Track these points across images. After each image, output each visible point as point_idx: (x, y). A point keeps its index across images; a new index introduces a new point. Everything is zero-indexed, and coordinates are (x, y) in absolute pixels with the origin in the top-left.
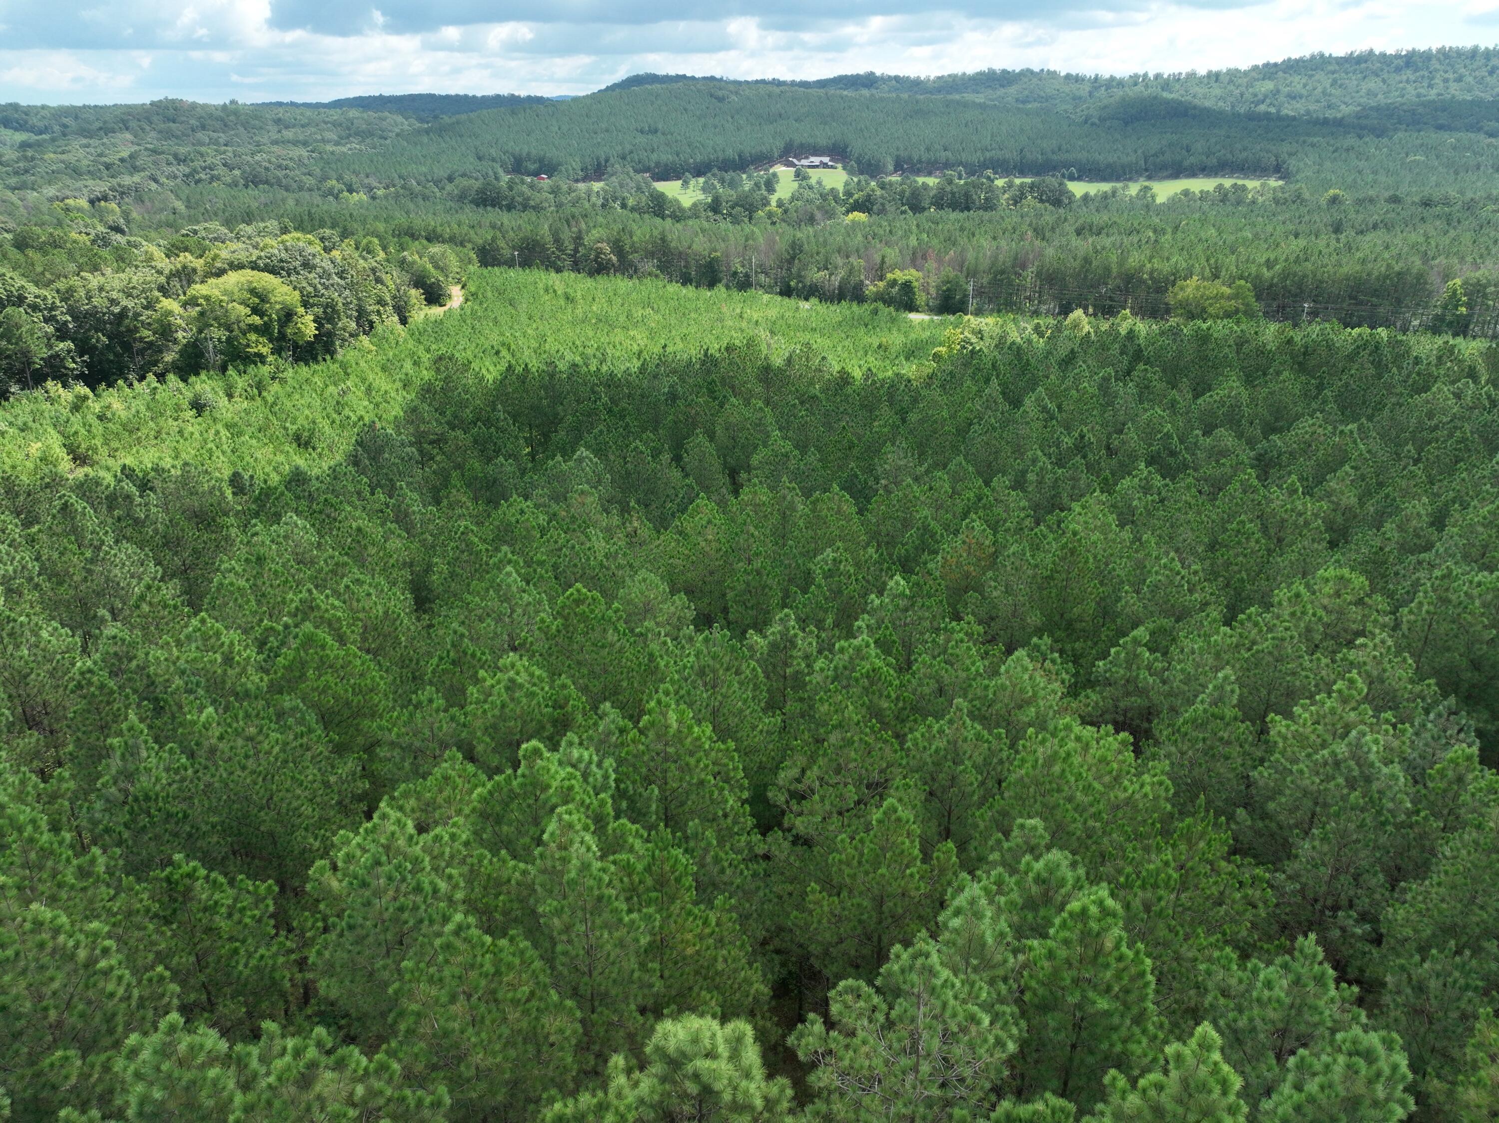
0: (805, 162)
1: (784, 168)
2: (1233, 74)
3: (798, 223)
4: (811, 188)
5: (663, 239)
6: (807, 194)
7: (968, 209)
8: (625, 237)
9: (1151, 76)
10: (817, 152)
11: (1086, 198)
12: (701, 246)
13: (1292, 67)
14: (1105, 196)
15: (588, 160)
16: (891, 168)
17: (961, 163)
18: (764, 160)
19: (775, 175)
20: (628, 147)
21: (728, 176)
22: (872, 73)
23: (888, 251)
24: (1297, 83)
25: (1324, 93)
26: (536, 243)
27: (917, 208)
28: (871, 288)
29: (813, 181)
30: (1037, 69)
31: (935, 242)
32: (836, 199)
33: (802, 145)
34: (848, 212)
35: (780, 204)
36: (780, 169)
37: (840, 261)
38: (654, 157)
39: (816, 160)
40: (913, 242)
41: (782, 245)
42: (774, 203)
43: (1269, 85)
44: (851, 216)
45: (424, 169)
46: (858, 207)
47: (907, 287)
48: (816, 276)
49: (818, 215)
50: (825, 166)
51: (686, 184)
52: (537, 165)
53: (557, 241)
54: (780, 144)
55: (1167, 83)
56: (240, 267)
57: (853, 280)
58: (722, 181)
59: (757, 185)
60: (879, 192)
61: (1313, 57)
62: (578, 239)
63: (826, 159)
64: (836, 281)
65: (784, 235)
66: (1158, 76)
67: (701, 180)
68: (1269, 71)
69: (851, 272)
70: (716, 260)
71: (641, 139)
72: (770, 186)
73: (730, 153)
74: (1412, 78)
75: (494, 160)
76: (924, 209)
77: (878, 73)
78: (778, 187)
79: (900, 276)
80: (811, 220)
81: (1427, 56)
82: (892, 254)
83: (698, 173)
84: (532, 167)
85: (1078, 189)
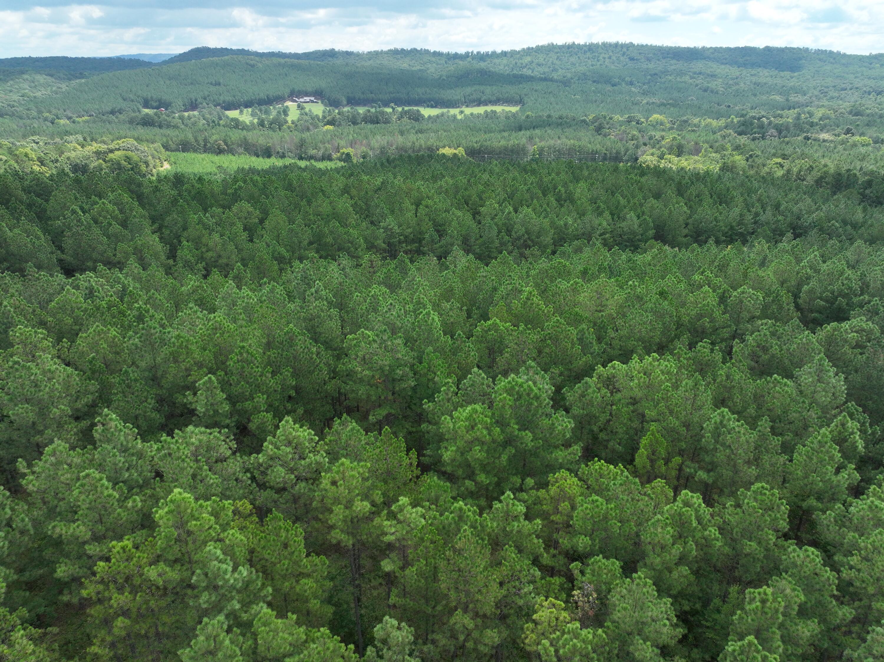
0: (302, 100)
1: (291, 103)
2: (513, 53)
3: (302, 131)
4: (306, 114)
5: (245, 139)
6: (306, 118)
7: (378, 123)
8: (228, 139)
9: (475, 52)
10: (307, 94)
11: (429, 117)
12: (262, 141)
13: (539, 50)
14: (437, 116)
15: (186, 100)
16: (345, 102)
17: (379, 100)
18: (280, 99)
19: (287, 107)
20: (207, 93)
21: (263, 108)
22: (333, 49)
23: (340, 141)
24: (541, 58)
25: (552, 63)
26: (188, 142)
27: (355, 123)
28: (334, 156)
29: (307, 110)
30: (419, 49)
31: (360, 137)
32: (318, 119)
33: (299, 91)
34: (325, 125)
35: (293, 122)
36: (289, 103)
37: (321, 146)
38: (222, 98)
39: (307, 99)
40: (351, 137)
41: (297, 140)
42: (290, 122)
43: (529, 59)
44: (326, 127)
45: (97, 107)
46: (330, 123)
47: (348, 155)
48: (312, 152)
49: (311, 127)
50: (312, 102)
51: (241, 112)
52: (157, 103)
53: (196, 141)
54: (287, 91)
55: (482, 57)
56: (119, 149)
57: (327, 153)
58: (261, 110)
59: (279, 112)
60: (338, 116)
61: (549, 45)
62: (205, 141)
63: (312, 99)
64: (320, 153)
65: (297, 136)
66: (478, 53)
67: (250, 110)
68: (528, 51)
69: (326, 150)
70: (269, 147)
71: (213, 89)
72: (285, 112)
73: (262, 96)
74: (591, 56)
75: (132, 101)
76: (358, 124)
77: (337, 50)
78: (289, 113)
79: (346, 151)
80: (308, 129)
81: (597, 46)
82: (342, 143)
83: (246, 107)
84: (155, 104)
85: (427, 112)
